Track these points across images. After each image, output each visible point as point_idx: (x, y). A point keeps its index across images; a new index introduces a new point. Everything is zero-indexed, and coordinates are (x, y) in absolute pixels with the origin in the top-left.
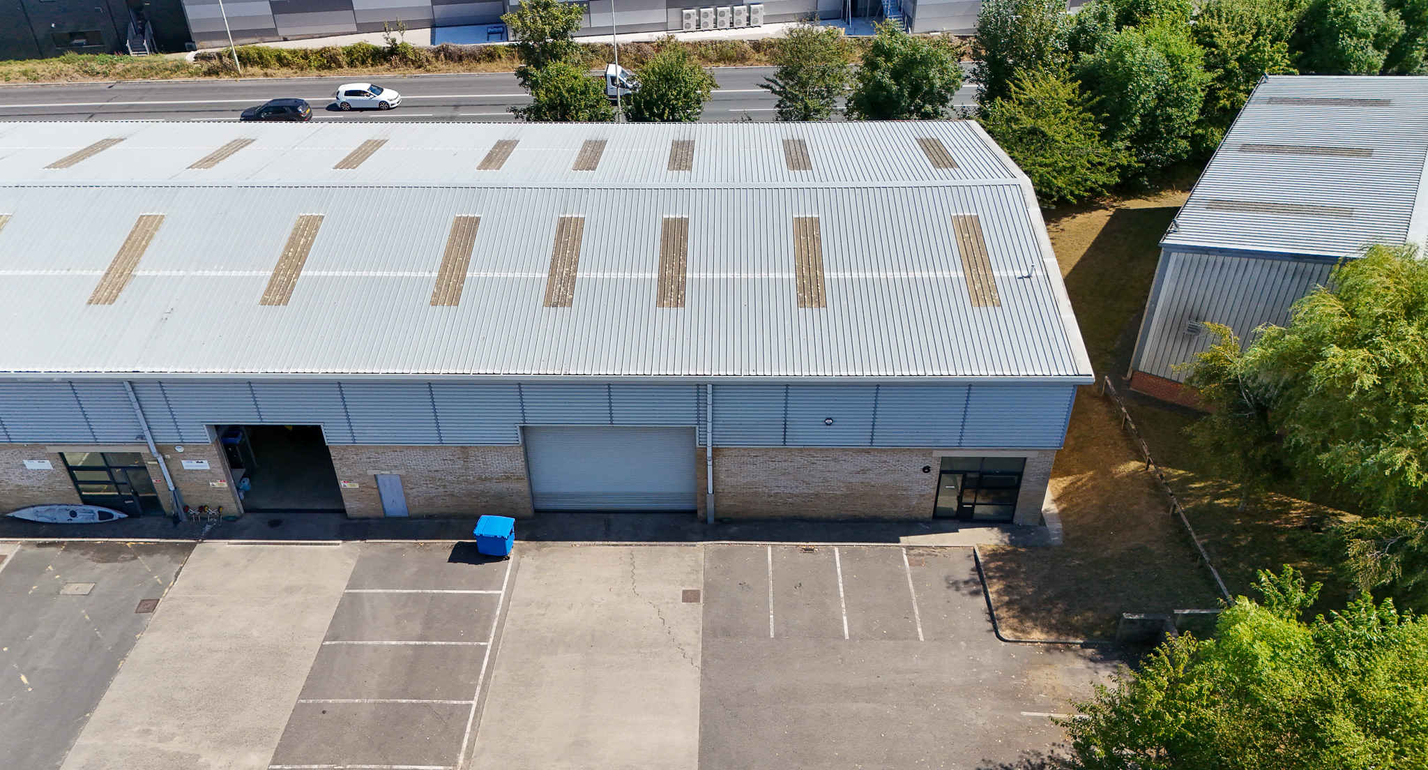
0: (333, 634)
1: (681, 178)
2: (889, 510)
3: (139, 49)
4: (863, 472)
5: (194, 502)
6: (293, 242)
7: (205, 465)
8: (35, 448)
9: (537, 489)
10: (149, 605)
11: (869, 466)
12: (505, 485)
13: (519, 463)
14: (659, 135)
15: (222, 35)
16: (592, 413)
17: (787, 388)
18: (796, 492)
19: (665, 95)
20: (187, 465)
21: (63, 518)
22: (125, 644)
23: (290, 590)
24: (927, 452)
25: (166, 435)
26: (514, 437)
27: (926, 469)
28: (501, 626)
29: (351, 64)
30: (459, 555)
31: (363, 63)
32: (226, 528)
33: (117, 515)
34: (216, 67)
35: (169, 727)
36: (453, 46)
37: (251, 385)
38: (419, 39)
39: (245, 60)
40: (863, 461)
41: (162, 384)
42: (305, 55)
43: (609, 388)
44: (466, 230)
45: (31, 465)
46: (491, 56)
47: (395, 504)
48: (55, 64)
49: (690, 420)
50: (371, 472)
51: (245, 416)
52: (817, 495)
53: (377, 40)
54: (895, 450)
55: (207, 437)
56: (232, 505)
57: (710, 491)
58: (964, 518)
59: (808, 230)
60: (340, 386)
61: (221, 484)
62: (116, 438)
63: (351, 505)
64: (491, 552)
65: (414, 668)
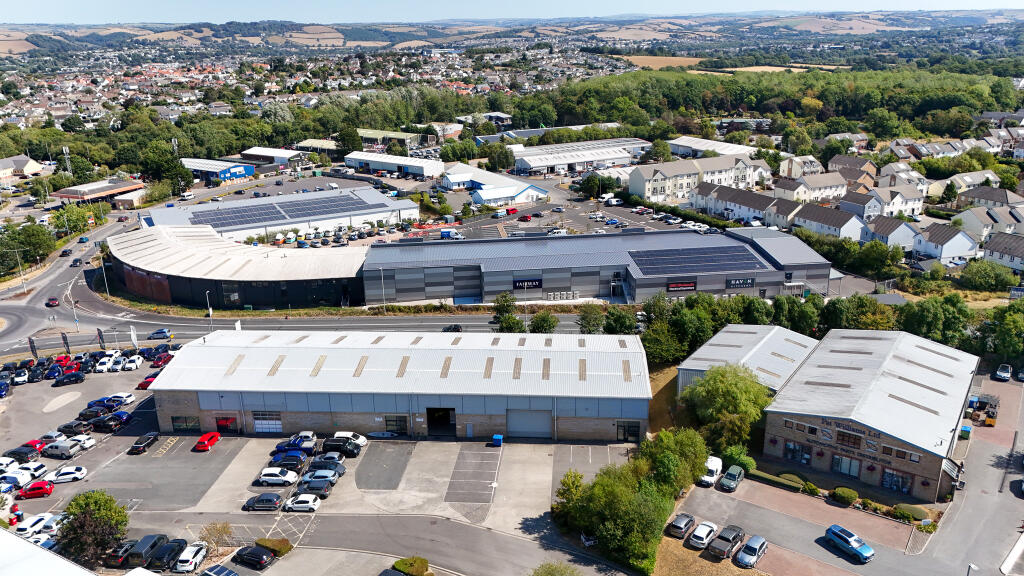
0: (459, 458)
1: (549, 348)
2: (605, 438)
3: (346, 305)
4: (597, 425)
5: (417, 431)
6: (445, 363)
7: (422, 420)
8: (379, 414)
9: (508, 430)
10: (410, 453)
12: (501, 427)
13: (505, 421)
14: (541, 337)
15: (380, 300)
16: (524, 406)
17: (576, 398)
18: (579, 431)
19: (542, 325)
20: (418, 420)
21: (381, 435)
22: (407, 461)
23: (445, 452)
24: (614, 418)
25: (415, 411)
26: (504, 412)
27: (614, 425)
28: (501, 459)
29: (426, 311)
30: (488, 445)
31: (430, 310)
32: (424, 439)
33: (396, 436)
34: (376, 312)
35: (424, 474)
36: (463, 305)
37: (440, 396)
38: (449, 302)
39: (388, 310)
40: (597, 422)
41: (418, 395)
42: (409, 308)
43: (530, 398)
44: (490, 361)
45: (376, 419)
46: (477, 309)
47: (470, 433)
48: (313, 311)
49: (551, 408)
50: (465, 423)
52: (584, 432)
53: (436, 302)
54: (605, 418)
55: (425, 411)
56: (426, 433)
57: (556, 431)
58: (626, 441)
60: (462, 397)
61: (425, 426)
62: (402, 411)
63: (458, 433)
64: (496, 444)
65: (480, 466)
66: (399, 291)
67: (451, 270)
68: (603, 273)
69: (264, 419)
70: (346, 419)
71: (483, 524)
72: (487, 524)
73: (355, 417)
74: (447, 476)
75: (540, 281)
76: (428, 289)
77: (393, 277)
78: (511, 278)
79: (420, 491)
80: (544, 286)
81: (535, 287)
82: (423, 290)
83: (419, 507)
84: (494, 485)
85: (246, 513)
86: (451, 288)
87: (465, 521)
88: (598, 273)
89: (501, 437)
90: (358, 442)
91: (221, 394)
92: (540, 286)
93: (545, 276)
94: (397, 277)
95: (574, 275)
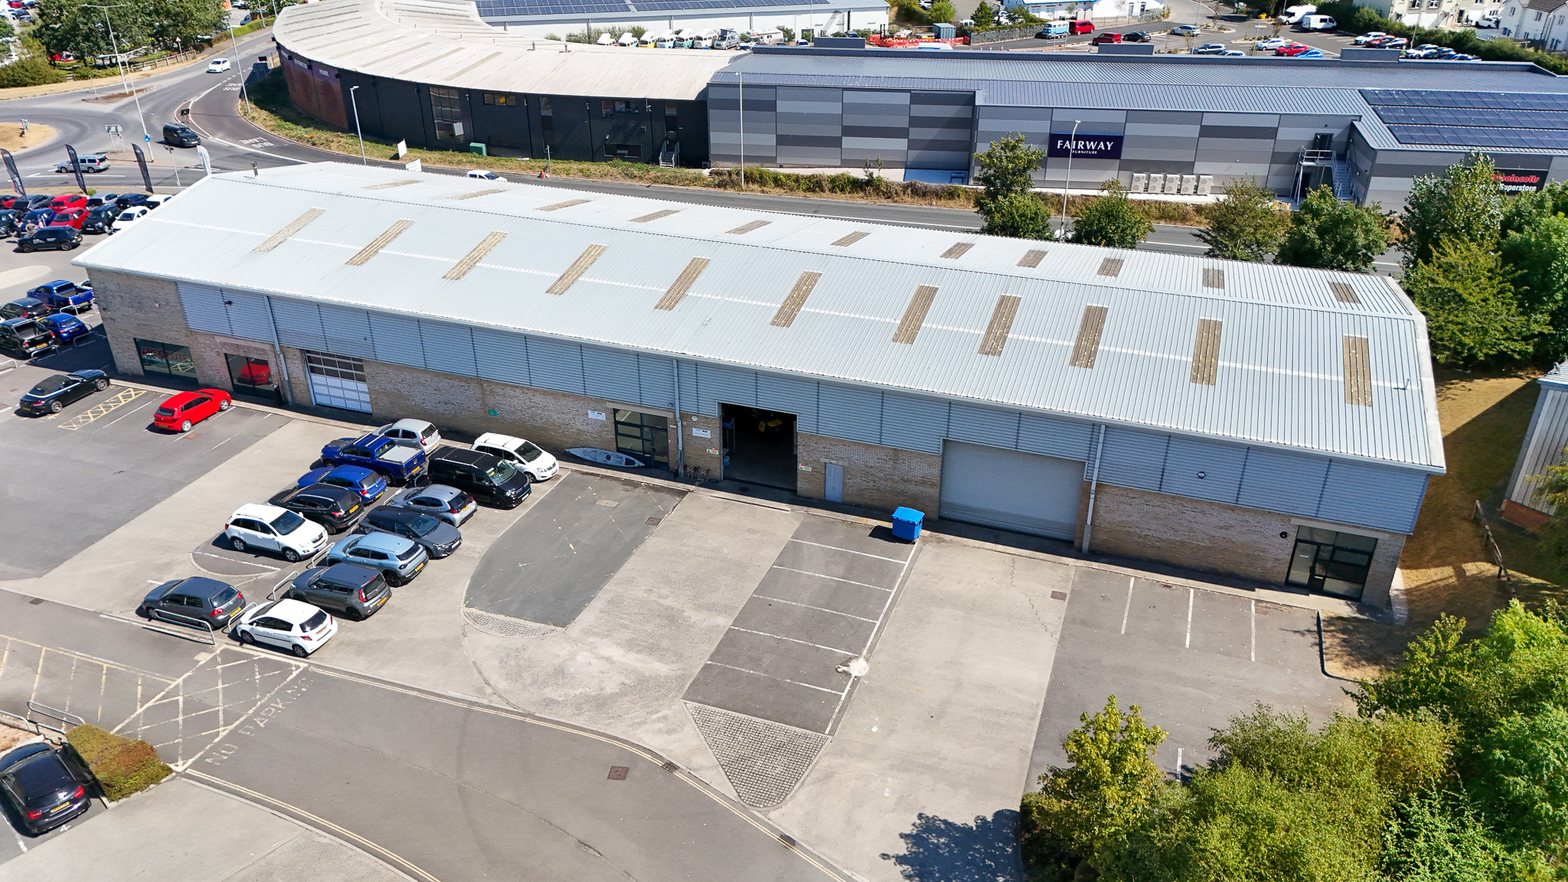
0: (780, 562)
1: (1109, 280)
2: (1244, 569)
3: (667, 160)
4: (1227, 528)
5: (692, 463)
6: (797, 287)
7: (708, 435)
8: (598, 402)
9: (943, 498)
10: (655, 521)
11: (1232, 523)
12: (921, 488)
13: (936, 471)
14: (1097, 254)
15: (736, 158)
16: (1001, 436)
17: (1170, 438)
18: (1164, 537)
19: (1103, 228)
20: (697, 432)
21: (601, 459)
22: (637, 541)
23: (751, 531)
24: (1286, 517)
25: (689, 406)
26: (936, 447)
27: (1284, 535)
28: (903, 583)
29: (832, 190)
30: (878, 533)
31: (842, 190)
32: (711, 484)
33: (638, 463)
34: (725, 182)
35: (665, 591)
36: (921, 183)
37: (756, 374)
38: (895, 176)
39: (749, 178)
40: (1228, 517)
41: (697, 365)
42: (797, 179)
43: (1020, 416)
44: (925, 297)
45: (593, 415)
46: (952, 195)
47: (834, 489)
48: (604, 167)
49: (1082, 456)
50: (823, 460)
51: (744, 398)
52: (1182, 543)
53: (859, 174)
54: (1257, 511)
55: (715, 412)
56: (717, 471)
57: (1089, 522)
58: (1314, 587)
59: (1210, 332)
60: (819, 386)
61: (715, 452)
62: (655, 401)
63: (802, 485)
64: (902, 535)
65: (835, 594)
67: (905, 99)
68: (1283, 134)
69: (334, 374)
71: (774, 815)
72: (786, 817)
73: (538, 399)
74: (725, 610)
75: (1118, 141)
76: (848, 142)
77: (771, 106)
78: (1044, 128)
79: (631, 645)
80: (1127, 153)
81: (1102, 155)
82: (836, 142)
83: (600, 703)
84: (858, 668)
85: (144, 622)
86: (901, 144)
87: (720, 786)
88: (1270, 133)
89: (915, 516)
91: (228, 297)
93: (1132, 130)
94: (782, 107)
95: (1207, 131)
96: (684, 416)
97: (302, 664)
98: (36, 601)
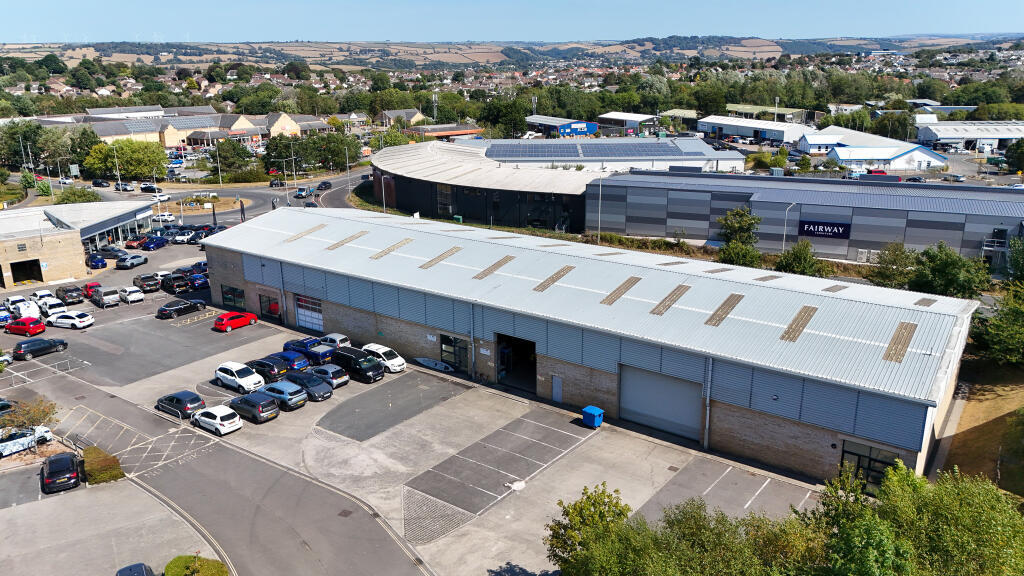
0: (505, 428)
2: (810, 470)
3: (560, 229)
4: (796, 438)
5: (480, 371)
6: (558, 273)
7: (488, 353)
8: (433, 330)
9: (622, 405)
10: (445, 399)
11: (800, 435)
12: (606, 396)
13: (615, 385)
15: (596, 228)
16: (650, 363)
17: (753, 371)
18: (756, 441)
20: (483, 351)
21: (433, 365)
22: (428, 407)
23: (498, 411)
24: (834, 433)
25: (478, 335)
26: (614, 369)
27: (834, 446)
28: (577, 447)
29: (654, 247)
30: (576, 422)
31: (659, 248)
32: (489, 385)
33: (451, 369)
35: (429, 432)
37: (514, 315)
40: (796, 430)
41: (484, 308)
43: (662, 349)
44: (631, 282)
45: (430, 338)
47: (557, 394)
49: (700, 380)
50: (551, 373)
51: (507, 331)
52: (768, 447)
53: (672, 240)
54: (814, 427)
55: (492, 338)
56: (493, 376)
57: (707, 427)
59: (806, 313)
60: (547, 323)
63: (540, 389)
64: (587, 423)
65: (528, 447)
66: (629, 219)
67: (708, 197)
68: (969, 228)
69: (307, 308)
70: (391, 328)
71: (419, 548)
73: (403, 326)
74: (457, 446)
75: (847, 227)
76: (670, 222)
77: (623, 198)
78: (796, 217)
79: (392, 456)
80: (853, 235)
81: (835, 236)
82: (663, 222)
83: (357, 480)
84: (518, 486)
86: (705, 225)
87: (398, 528)
88: (960, 227)
90: (388, 363)
91: (263, 262)
92: (845, 235)
93: (857, 220)
94: (630, 199)
95: (911, 224)
96: (476, 340)
97: (217, 439)
98: (113, 396)
